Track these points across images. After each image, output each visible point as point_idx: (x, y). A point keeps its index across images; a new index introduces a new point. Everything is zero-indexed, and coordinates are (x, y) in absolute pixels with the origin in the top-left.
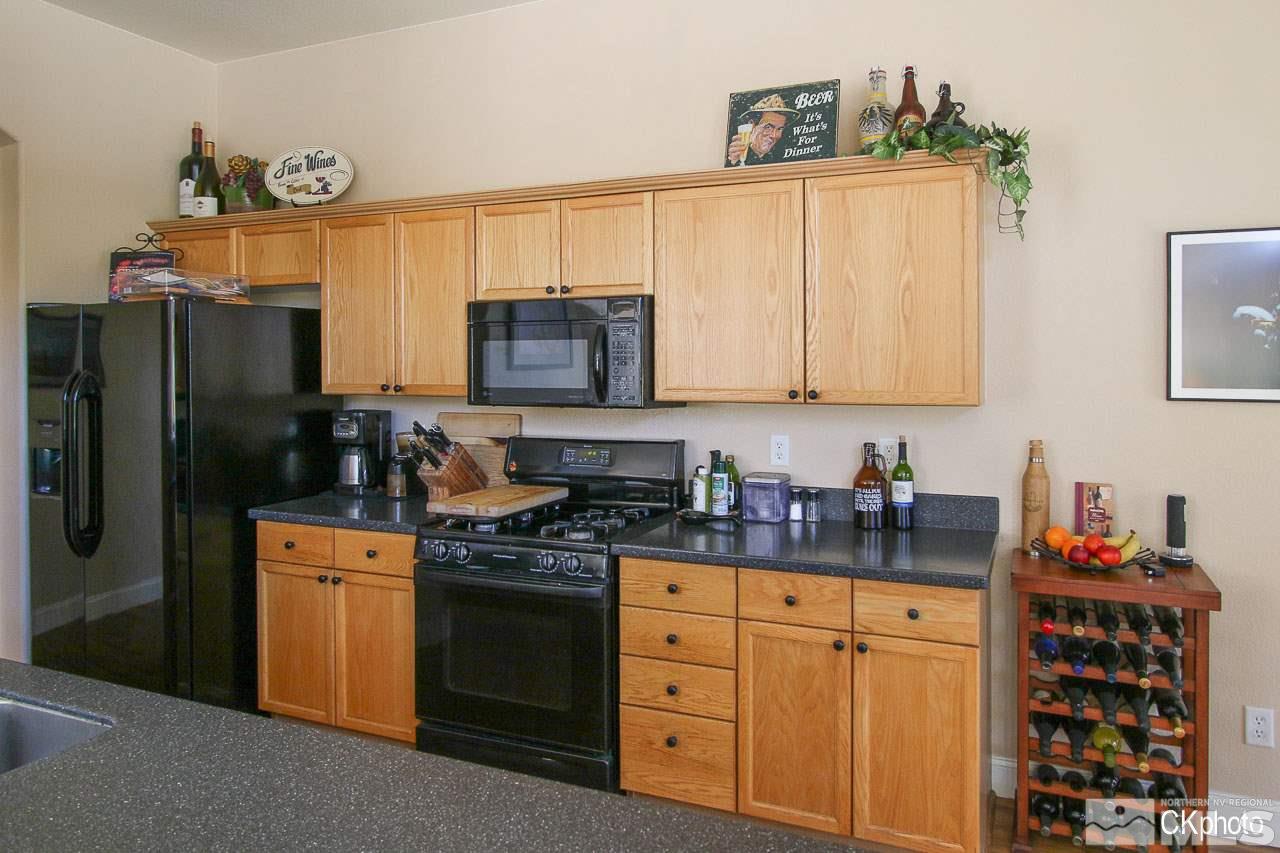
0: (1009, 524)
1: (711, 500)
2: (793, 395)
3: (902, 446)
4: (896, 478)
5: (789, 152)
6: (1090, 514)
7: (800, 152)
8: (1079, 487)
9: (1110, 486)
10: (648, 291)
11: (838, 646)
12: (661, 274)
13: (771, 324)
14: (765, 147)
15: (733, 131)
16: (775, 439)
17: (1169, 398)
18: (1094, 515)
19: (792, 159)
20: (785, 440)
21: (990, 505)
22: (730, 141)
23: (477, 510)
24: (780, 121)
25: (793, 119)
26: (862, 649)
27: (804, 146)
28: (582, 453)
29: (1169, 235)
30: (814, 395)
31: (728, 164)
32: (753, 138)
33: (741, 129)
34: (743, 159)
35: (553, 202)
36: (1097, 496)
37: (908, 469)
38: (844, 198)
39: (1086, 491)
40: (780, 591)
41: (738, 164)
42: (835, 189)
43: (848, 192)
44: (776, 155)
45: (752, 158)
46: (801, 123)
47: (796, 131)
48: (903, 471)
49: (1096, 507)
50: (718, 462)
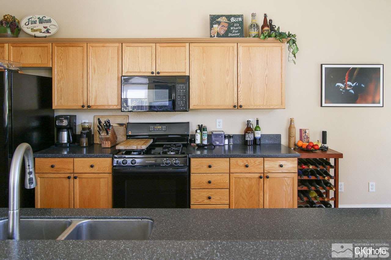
0: (284, 141)
1: (202, 139)
2: (235, 106)
3: (257, 121)
4: (256, 130)
5: (230, 34)
6: (304, 137)
7: (233, 35)
8: (301, 130)
9: (308, 129)
10: (187, 74)
11: (261, 177)
12: (192, 69)
13: (227, 85)
14: (222, 32)
15: (211, 27)
16: (218, 120)
17: (321, 106)
18: (305, 137)
19: (231, 37)
20: (221, 120)
21: (279, 137)
22: (211, 29)
23: (137, 147)
24: (226, 25)
25: (230, 25)
26: (267, 177)
27: (234, 33)
28: (156, 127)
29: (322, 65)
30: (241, 106)
31: (211, 36)
32: (218, 29)
33: (214, 26)
34: (216, 35)
35: (153, 44)
36: (305, 132)
37: (259, 127)
38: (249, 49)
39: (303, 131)
40: (243, 164)
41: (214, 36)
42: (247, 46)
43: (250, 48)
44: (226, 35)
45: (219, 35)
46: (233, 26)
47: (232, 28)
48: (257, 128)
49: (305, 135)
50: (201, 128)
